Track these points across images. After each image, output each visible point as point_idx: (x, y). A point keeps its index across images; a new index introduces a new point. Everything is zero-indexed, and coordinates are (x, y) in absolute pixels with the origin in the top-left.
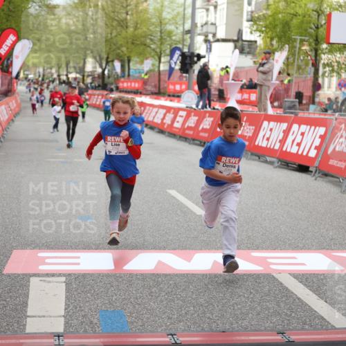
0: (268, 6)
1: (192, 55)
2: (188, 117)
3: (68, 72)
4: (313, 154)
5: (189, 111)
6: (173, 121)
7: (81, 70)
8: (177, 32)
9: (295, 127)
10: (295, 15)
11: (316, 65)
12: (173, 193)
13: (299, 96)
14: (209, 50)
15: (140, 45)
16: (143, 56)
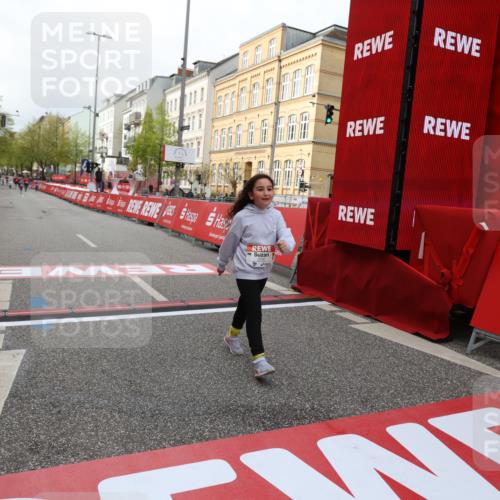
0: (135, 140)
1: (93, 163)
2: (90, 196)
3: (22, 170)
4: (155, 216)
5: (91, 193)
6: (82, 198)
7: (30, 169)
8: (86, 151)
9: (147, 203)
10: (149, 146)
11: (159, 172)
12: (80, 236)
13: (151, 188)
14: (103, 161)
15: (65, 157)
16: (67, 163)
